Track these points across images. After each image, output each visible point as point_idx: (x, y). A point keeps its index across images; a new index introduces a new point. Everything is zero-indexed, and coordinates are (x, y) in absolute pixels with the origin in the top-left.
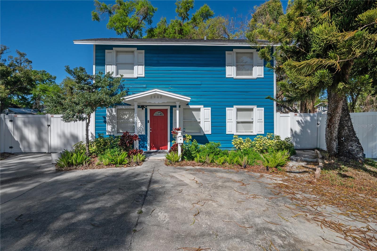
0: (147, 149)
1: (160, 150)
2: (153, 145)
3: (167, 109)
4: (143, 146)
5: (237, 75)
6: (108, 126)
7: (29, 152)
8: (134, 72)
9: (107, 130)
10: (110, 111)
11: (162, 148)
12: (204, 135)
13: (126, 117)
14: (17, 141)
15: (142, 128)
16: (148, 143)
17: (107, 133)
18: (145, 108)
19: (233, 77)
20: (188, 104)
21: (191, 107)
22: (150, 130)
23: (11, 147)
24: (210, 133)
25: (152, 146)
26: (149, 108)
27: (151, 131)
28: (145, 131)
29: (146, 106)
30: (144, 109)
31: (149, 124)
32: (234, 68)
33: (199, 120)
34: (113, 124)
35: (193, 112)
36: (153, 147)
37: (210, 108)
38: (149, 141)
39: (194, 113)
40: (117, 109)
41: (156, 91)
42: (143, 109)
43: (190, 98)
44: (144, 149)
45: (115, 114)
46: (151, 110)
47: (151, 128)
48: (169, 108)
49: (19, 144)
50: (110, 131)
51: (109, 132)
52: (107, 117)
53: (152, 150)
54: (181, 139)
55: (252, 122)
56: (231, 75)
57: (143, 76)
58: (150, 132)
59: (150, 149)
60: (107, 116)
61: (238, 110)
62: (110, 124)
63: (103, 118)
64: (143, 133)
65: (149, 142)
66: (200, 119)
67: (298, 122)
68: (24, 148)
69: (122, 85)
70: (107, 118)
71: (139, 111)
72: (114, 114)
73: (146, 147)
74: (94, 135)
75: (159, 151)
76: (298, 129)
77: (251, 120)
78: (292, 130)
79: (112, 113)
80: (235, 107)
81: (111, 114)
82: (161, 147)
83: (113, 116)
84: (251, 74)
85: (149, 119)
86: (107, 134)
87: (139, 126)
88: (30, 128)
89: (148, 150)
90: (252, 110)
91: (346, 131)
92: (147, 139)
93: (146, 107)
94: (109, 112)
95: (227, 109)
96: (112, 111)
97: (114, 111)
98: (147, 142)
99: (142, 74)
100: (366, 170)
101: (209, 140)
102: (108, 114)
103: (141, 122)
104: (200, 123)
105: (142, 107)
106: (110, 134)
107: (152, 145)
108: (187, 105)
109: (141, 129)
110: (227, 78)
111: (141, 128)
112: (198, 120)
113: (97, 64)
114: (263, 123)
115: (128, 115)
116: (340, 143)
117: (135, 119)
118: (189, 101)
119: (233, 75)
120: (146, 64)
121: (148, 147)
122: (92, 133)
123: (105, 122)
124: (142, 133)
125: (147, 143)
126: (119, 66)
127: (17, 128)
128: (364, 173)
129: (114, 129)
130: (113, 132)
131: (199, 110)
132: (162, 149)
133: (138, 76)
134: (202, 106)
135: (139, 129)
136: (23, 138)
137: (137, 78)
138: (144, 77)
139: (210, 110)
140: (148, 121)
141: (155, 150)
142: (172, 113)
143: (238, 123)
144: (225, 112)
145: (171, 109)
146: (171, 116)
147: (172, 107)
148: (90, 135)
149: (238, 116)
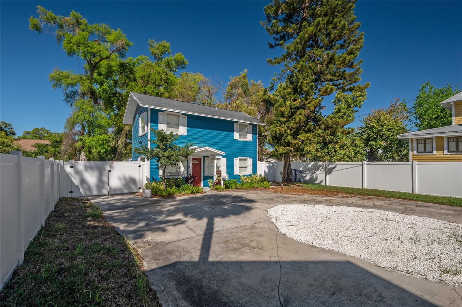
5: (240, 138)
6: (160, 171)
7: (90, 195)
8: (179, 131)
9: (159, 174)
14: (78, 186)
15: (185, 172)
19: (237, 139)
23: (71, 192)
28: (187, 174)
32: (238, 134)
37: (226, 158)
41: (207, 148)
42: (186, 158)
48: (202, 158)
49: (80, 189)
51: (161, 175)
55: (246, 167)
61: (240, 160)
62: (162, 170)
63: (156, 165)
67: (267, 166)
68: (85, 192)
74: (149, 178)
76: (267, 170)
77: (246, 166)
78: (264, 171)
80: (239, 158)
82: (197, 185)
84: (246, 138)
86: (159, 177)
87: (183, 170)
88: (91, 172)
90: (246, 160)
91: (289, 171)
95: (235, 159)
99: (185, 133)
100: (296, 185)
103: (184, 168)
104: (220, 168)
106: (161, 177)
110: (235, 140)
112: (219, 166)
113: (151, 122)
114: (252, 168)
116: (288, 176)
118: (224, 155)
120: (188, 126)
122: (147, 177)
123: (158, 168)
124: (184, 175)
126: (169, 125)
127: (78, 172)
128: (296, 186)
130: (164, 175)
131: (219, 159)
133: (182, 134)
134: (222, 157)
135: (182, 172)
136: (83, 181)
137: (182, 136)
138: (187, 135)
139: (226, 160)
140: (189, 166)
142: (204, 161)
143: (240, 167)
144: (233, 161)
145: (204, 159)
146: (204, 163)
147: (204, 157)
148: (145, 178)
149: (240, 164)
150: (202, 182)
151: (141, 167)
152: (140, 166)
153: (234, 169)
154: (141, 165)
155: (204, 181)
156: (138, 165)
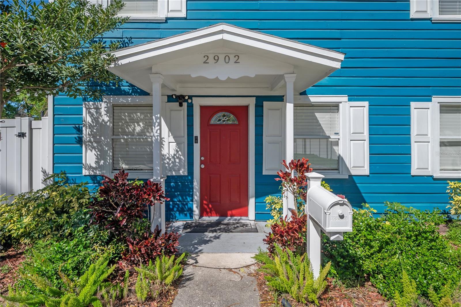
0: (191, 217)
1: (227, 216)
2: (210, 206)
3: (246, 108)
4: (182, 208)
5: (441, 11)
6: (89, 151)
8: (157, 7)
9: (84, 162)
10: (93, 111)
11: (234, 212)
12: (351, 176)
13: (138, 129)
15: (180, 159)
16: (196, 201)
17: (84, 170)
18: (188, 103)
19: (430, 17)
20: (305, 91)
21: (314, 99)
22: (202, 162)
24: (366, 171)
25: (206, 207)
26: (197, 103)
27: (203, 166)
28: (187, 167)
29: (190, 97)
30: (185, 104)
31: (197, 147)
33: (337, 137)
34: (101, 146)
35: (317, 115)
36: (208, 210)
37: (366, 104)
38: (198, 194)
39: (322, 117)
40: (114, 106)
41: (222, 32)
42: (181, 105)
43: (341, 57)
44: (186, 215)
45: (106, 119)
46: (202, 108)
47: (203, 158)
48: (251, 103)
50: (94, 165)
51: (90, 167)
52: (84, 129)
53: (206, 219)
54: (342, 217)
56: (426, 12)
57: (183, 14)
58: (201, 168)
59: (201, 216)
60: (84, 125)
61: (445, 109)
62: (94, 148)
63: (75, 131)
64: (183, 172)
65: (197, 197)
66: (337, 134)
69: (126, 39)
70: (84, 132)
71: (171, 110)
72: (103, 120)
73: (191, 211)
75: (226, 221)
79: (98, 118)
80: (437, 100)
81: (95, 120)
82: (231, 210)
83: (102, 126)
85: (197, 132)
86: (85, 172)
87: (172, 152)
89: (196, 217)
92: (193, 188)
93: (190, 101)
94: (92, 115)
95: (413, 104)
96: (98, 109)
97: (103, 111)
98: (192, 196)
99: (180, 11)
101: (362, 191)
102: (89, 119)
103: (176, 141)
104: (337, 144)
105: (180, 99)
106: (92, 173)
107: (208, 205)
108: (301, 94)
109: (177, 160)
110: (412, 20)
111: (178, 158)
112: (333, 137)
115: (141, 124)
117: (154, 131)
118: (337, 65)
119: (429, 11)
121: (196, 211)
122: (44, 172)
123: (80, 141)
124: (178, 170)
125: (192, 201)
129: (105, 160)
130: (99, 167)
131: (335, 107)
132: (232, 216)
133: (169, 16)
134: (345, 98)
135: (170, 160)
137: (166, 22)
138: (185, 19)
139: (366, 110)
140: (196, 137)
141: (214, 218)
142: (259, 116)
143: (443, 144)
144: (408, 114)
145: (259, 107)
146: (259, 126)
147: (260, 100)
148: (41, 177)
149: (443, 128)
150: (252, 202)
151: (26, 140)
152: (22, 135)
153: (410, 148)
154: (25, 129)
155: (260, 200)
156: (16, 131)
